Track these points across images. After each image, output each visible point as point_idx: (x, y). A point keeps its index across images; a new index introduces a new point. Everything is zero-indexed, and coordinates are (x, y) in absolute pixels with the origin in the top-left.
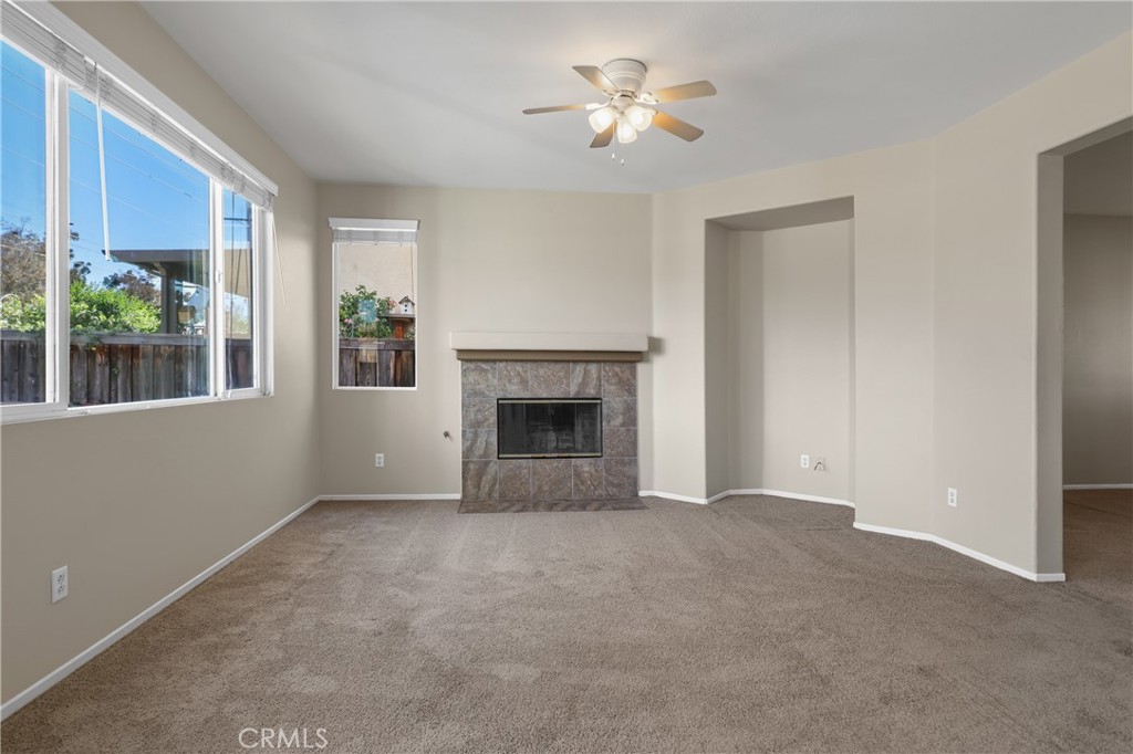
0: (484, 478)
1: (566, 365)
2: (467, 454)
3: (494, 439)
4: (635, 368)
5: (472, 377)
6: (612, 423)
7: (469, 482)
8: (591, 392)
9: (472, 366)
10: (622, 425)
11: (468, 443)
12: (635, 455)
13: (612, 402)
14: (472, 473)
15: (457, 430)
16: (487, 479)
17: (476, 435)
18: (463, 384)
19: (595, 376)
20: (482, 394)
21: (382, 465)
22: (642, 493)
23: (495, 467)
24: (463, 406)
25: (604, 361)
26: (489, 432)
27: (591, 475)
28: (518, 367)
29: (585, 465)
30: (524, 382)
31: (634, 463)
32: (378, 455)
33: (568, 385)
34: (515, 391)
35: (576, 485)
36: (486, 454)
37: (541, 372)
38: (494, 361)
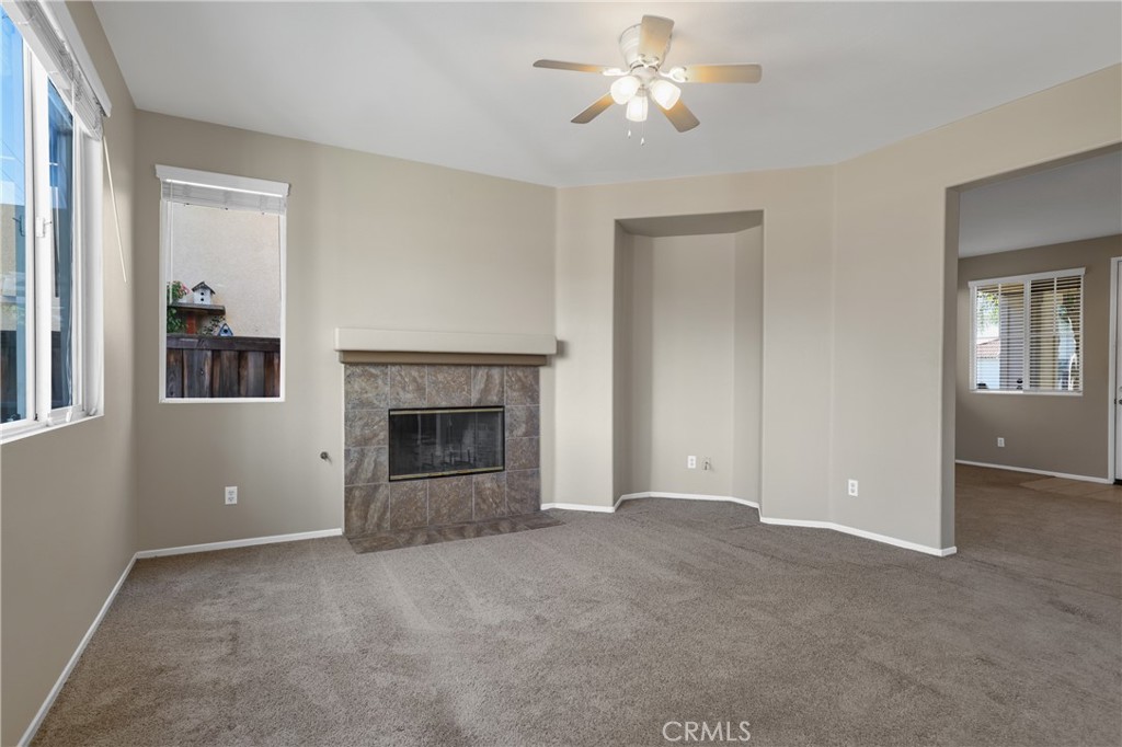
0: (372, 506)
1: (466, 369)
2: (351, 478)
3: (385, 458)
4: (538, 372)
5: (358, 385)
6: (515, 433)
7: (353, 513)
8: (493, 399)
9: (358, 370)
10: (525, 434)
11: (353, 466)
12: (538, 466)
13: (515, 409)
14: (358, 500)
15: (338, 449)
16: (375, 507)
17: (363, 455)
18: (347, 393)
19: (497, 382)
20: (370, 404)
21: (235, 502)
22: (544, 507)
23: (385, 490)
24: (346, 421)
25: (508, 365)
26: (378, 450)
27: (494, 491)
28: (414, 372)
29: (487, 481)
30: (420, 389)
31: (536, 474)
32: (228, 489)
33: (469, 392)
34: (409, 400)
35: (477, 504)
36: (374, 477)
37: (440, 377)
38: (385, 365)
